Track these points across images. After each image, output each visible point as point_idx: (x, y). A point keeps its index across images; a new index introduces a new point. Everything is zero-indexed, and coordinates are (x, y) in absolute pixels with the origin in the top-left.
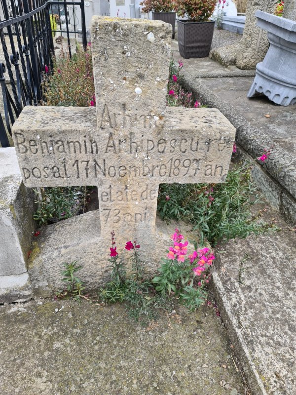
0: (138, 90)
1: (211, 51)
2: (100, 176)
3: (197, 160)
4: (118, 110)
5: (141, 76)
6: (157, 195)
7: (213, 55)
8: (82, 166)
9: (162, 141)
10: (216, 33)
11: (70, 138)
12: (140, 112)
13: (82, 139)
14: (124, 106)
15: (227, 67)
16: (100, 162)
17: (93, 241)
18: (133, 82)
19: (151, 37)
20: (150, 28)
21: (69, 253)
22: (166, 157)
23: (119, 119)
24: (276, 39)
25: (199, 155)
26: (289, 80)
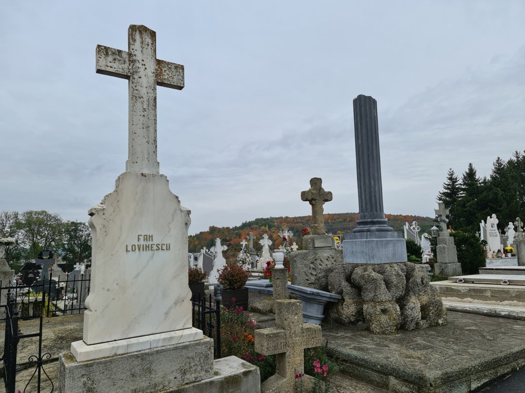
0: (296, 317)
1: (249, 306)
2: (287, 348)
3: (313, 338)
4: (291, 324)
5: (296, 314)
6: (303, 354)
7: (252, 308)
8: (282, 344)
9: (303, 332)
10: (250, 294)
11: (280, 335)
12: (297, 324)
13: (283, 334)
14: (293, 322)
15: (267, 315)
16: (287, 342)
17: (284, 381)
18: (295, 315)
19: (298, 304)
20: (298, 302)
21: (276, 389)
22: (305, 337)
23: (292, 327)
24: (301, 297)
25: (314, 336)
26: (314, 316)
